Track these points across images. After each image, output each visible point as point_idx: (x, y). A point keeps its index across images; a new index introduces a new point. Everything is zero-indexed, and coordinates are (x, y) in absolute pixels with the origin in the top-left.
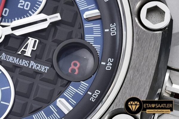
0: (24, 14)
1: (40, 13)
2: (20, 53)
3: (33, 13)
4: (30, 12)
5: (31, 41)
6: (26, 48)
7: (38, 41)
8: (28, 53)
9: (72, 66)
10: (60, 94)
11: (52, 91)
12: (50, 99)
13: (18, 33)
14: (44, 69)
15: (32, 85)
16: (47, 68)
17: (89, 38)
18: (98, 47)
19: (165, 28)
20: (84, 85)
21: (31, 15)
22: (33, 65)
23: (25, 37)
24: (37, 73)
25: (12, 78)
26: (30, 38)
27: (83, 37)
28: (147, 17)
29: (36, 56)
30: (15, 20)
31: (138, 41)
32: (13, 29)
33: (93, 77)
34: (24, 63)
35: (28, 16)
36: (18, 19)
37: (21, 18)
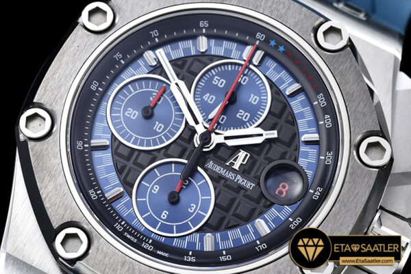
0: (241, 124)
1: (258, 126)
2: (228, 164)
3: (251, 125)
4: (248, 124)
5: (242, 154)
6: (235, 160)
7: (249, 155)
8: (236, 167)
9: (280, 188)
10: (260, 214)
11: (253, 210)
12: (249, 218)
13: (230, 143)
14: (249, 185)
15: (233, 200)
16: (253, 185)
17: (302, 162)
18: (310, 173)
19: (384, 166)
20: (288, 209)
21: (248, 127)
22: (240, 179)
23: (237, 148)
24: (241, 188)
25: (215, 189)
26: (242, 151)
27: (296, 160)
28: (366, 152)
29: (245, 171)
30: (230, 129)
31: (352, 174)
32: (226, 138)
33: (299, 203)
34: (230, 175)
35: (244, 128)
36: (234, 129)
37: (237, 129)
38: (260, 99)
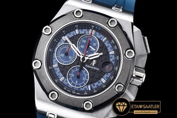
7: (96, 61)
23: (92, 60)
32: (89, 57)
38: (96, 44)
